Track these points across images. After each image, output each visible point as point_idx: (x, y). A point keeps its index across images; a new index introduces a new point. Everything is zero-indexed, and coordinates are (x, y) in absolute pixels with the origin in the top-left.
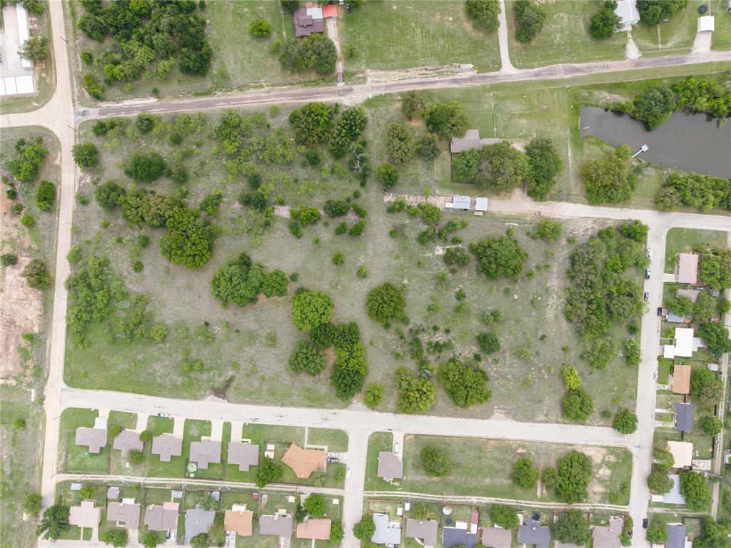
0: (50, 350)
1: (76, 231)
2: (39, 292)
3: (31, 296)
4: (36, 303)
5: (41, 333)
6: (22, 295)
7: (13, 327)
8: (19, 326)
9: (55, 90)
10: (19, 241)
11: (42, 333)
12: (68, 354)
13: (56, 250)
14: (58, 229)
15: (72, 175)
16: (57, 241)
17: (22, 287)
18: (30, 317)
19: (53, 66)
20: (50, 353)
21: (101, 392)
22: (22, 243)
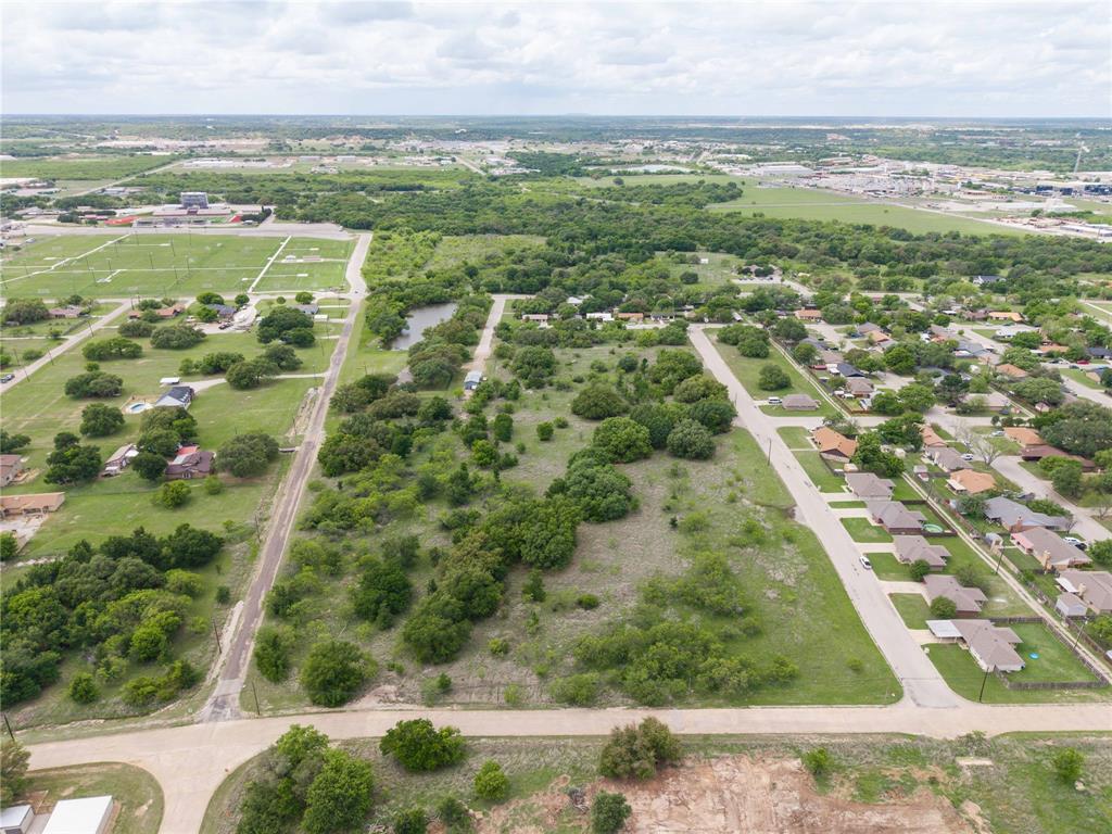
0: (834, 735)
1: (515, 703)
2: (689, 763)
3: (706, 781)
4: (722, 769)
5: (799, 754)
6: (710, 801)
7: (810, 820)
8: (802, 802)
9: (125, 765)
10: (550, 821)
11: (799, 752)
12: (826, 699)
13: (568, 737)
14: (512, 738)
15: (370, 716)
16: (544, 737)
17: (684, 803)
18: (766, 780)
19: (52, 773)
20: (841, 735)
21: (879, 643)
22: (558, 814)
